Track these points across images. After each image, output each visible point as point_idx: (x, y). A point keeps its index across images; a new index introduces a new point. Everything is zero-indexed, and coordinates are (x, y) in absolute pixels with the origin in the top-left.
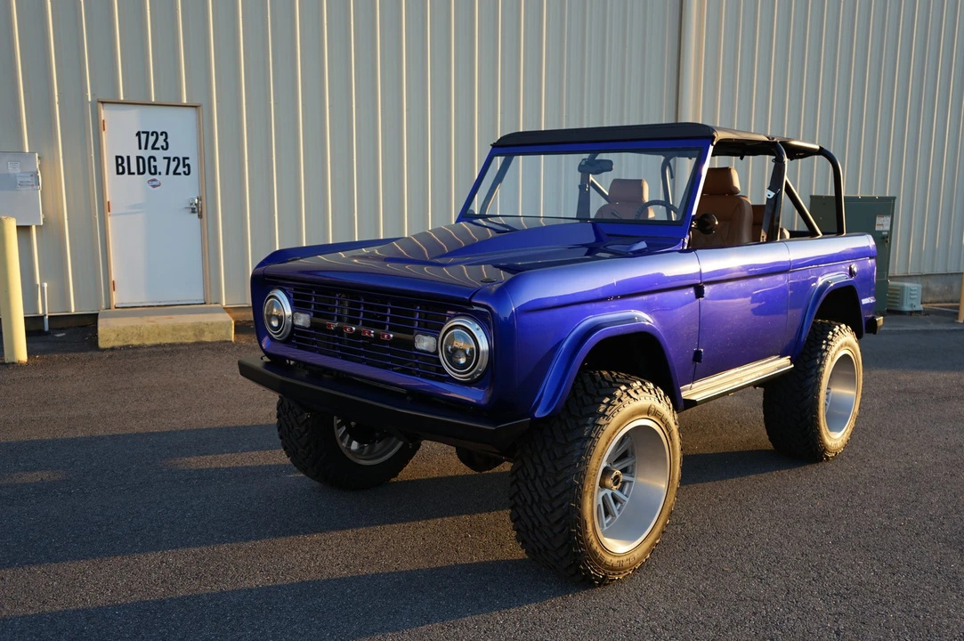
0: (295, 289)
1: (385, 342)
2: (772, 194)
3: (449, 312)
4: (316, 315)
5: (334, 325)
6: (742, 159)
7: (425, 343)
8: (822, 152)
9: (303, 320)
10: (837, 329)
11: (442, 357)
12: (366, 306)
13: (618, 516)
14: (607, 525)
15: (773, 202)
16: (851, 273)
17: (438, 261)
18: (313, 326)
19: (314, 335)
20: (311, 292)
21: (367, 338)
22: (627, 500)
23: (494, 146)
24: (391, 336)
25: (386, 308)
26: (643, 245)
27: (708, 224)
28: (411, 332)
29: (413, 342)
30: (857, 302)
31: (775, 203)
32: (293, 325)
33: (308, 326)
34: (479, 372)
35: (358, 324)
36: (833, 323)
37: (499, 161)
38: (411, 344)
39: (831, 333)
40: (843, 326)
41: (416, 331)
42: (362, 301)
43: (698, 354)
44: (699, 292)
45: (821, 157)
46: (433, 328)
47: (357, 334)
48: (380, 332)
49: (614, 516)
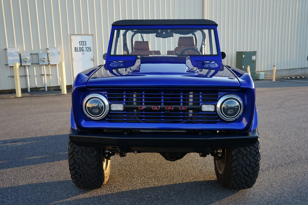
0: (108, 92)
3: (219, 93)
4: (127, 104)
5: (144, 107)
7: (207, 108)
9: (118, 107)
12: (165, 96)
18: (125, 109)
19: (125, 114)
20: (122, 93)
21: (169, 110)
23: (113, 25)
25: (180, 95)
29: (201, 108)
32: (111, 111)
33: (122, 109)
35: (161, 104)
38: (200, 110)
41: (201, 104)
42: (162, 93)
46: (214, 101)
47: (162, 109)
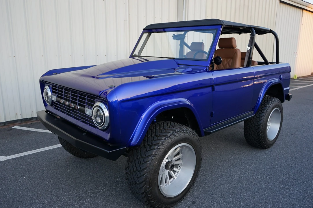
0: (53, 86)
1: (76, 110)
2: (249, 48)
3: (96, 99)
4: (58, 97)
5: (62, 101)
6: (240, 34)
7: (88, 112)
8: (271, 31)
9: (54, 98)
10: (273, 100)
11: (93, 118)
13: (175, 178)
14: (171, 182)
15: (249, 52)
16: (280, 79)
17: (98, 76)
19: (59, 105)
20: (56, 87)
21: (71, 107)
22: (180, 171)
23: (144, 29)
24: (78, 107)
25: (77, 96)
26: (190, 69)
27: (219, 61)
28: (84, 106)
29: (85, 111)
30: (282, 89)
31: (250, 52)
32: (52, 100)
33: (56, 101)
34: (106, 126)
35: (69, 101)
36: (272, 97)
37: (145, 35)
38: (84, 112)
39: (271, 102)
40: (276, 99)
41: (86, 107)
42: (70, 92)
43: (212, 113)
44: (213, 89)
45: (271, 34)
46: (91, 106)
47: (69, 106)
48: (75, 105)
49: (174, 178)
